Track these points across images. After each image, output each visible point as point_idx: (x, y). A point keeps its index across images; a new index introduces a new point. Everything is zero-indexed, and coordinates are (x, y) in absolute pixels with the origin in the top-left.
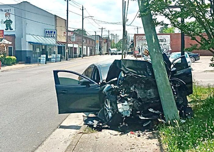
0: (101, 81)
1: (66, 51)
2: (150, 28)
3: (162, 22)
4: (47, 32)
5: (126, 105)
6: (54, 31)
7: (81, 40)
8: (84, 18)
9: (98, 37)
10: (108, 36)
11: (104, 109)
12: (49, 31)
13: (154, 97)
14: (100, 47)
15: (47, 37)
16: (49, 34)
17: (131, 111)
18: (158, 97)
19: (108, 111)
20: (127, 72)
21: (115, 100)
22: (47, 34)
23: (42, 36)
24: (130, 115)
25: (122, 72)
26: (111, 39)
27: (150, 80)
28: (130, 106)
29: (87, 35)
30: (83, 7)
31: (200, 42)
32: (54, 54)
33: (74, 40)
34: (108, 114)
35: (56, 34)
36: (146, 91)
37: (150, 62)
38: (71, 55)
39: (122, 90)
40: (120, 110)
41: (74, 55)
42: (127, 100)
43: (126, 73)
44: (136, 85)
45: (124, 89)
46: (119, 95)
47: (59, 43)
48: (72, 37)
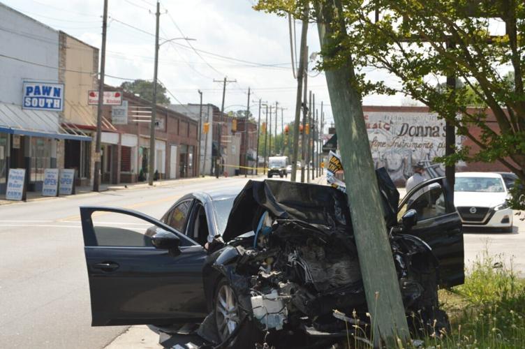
0: (210, 239)
1: (95, 158)
2: (346, 99)
3: (381, 84)
4: (29, 90)
5: (273, 300)
6: (58, 87)
7: (148, 119)
8: (160, 43)
9: (211, 111)
10: (246, 109)
11: (215, 312)
12: (37, 88)
13: (348, 281)
14: (217, 146)
15: (31, 106)
16: (38, 98)
17: (285, 316)
18: (359, 283)
19: (228, 319)
20: (280, 214)
21: (245, 286)
22: (32, 98)
23: (13, 104)
24: (283, 326)
25: (266, 213)
26: (257, 120)
27: (339, 236)
28: (285, 301)
29: (168, 101)
30: (158, 4)
31: (480, 141)
32: (51, 167)
33: (123, 119)
34: (225, 326)
35: (61, 97)
36: (330, 266)
37: (342, 189)
38: (111, 173)
39: (266, 261)
40: (258, 313)
41: (122, 175)
42: (277, 287)
43: (278, 217)
44: (304, 249)
45: (270, 260)
46: (257, 275)
47: (72, 130)
48: (118, 107)
